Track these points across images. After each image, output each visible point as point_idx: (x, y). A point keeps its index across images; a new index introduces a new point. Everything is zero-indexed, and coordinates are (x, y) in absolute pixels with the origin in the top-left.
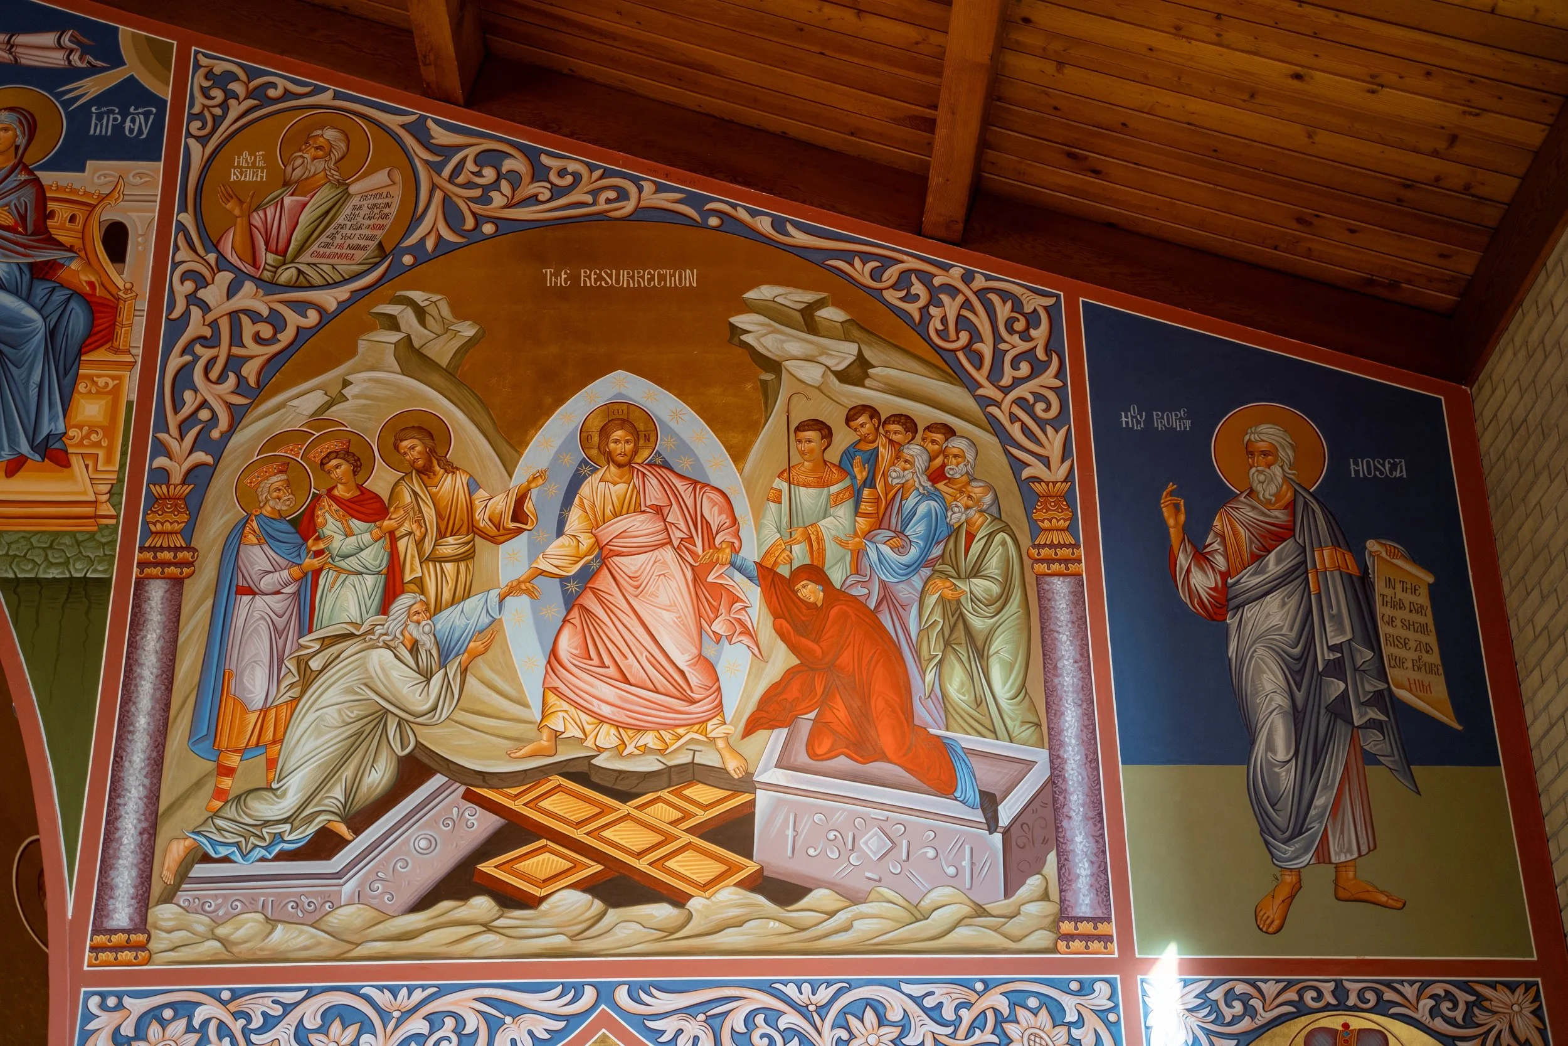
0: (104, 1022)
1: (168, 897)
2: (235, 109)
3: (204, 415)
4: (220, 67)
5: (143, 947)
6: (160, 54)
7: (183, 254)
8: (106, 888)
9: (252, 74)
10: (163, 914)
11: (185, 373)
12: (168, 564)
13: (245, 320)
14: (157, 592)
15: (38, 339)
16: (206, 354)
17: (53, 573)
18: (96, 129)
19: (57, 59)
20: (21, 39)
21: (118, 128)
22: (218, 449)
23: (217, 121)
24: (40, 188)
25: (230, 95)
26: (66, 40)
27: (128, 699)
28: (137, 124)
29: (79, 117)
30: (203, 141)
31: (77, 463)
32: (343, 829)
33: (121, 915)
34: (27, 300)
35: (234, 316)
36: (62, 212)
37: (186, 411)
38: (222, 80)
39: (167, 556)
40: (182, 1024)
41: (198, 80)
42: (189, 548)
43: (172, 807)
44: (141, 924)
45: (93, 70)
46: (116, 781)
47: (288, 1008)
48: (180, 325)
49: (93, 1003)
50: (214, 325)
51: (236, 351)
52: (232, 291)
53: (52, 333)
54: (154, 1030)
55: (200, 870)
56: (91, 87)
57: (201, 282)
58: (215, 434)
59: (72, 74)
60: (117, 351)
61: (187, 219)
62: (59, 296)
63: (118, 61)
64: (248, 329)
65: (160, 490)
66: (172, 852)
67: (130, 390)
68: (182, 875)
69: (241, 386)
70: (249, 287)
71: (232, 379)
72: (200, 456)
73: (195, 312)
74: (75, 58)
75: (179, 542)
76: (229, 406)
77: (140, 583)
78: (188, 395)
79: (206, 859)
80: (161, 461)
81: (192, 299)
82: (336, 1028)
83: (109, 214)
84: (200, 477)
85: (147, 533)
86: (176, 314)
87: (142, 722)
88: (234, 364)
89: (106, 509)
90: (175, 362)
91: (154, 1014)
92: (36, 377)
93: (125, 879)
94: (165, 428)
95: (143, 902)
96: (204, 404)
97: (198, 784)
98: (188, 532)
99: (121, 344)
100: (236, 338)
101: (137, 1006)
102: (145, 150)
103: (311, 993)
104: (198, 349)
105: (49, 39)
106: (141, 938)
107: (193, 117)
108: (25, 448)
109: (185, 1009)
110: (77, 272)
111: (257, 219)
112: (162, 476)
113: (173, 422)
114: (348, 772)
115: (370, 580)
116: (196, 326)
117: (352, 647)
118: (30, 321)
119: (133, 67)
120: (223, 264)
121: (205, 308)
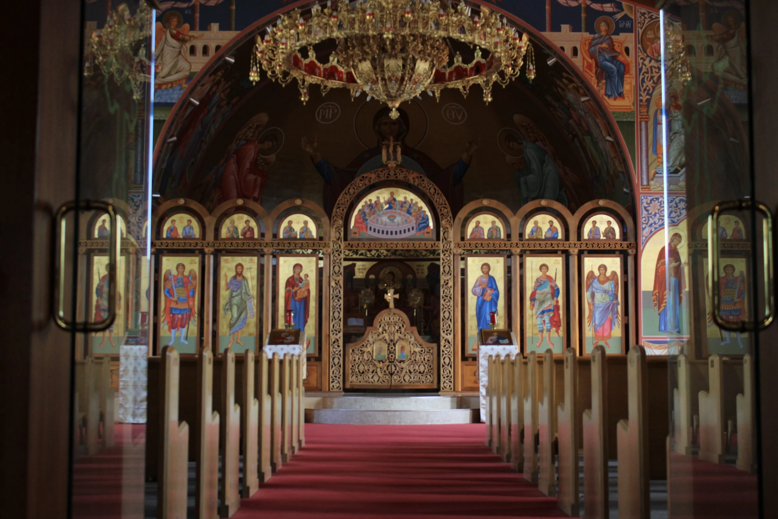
0: (644, 200)
1: (652, 180)
2: (647, 21)
3: (648, 88)
4: (643, 11)
5: (649, 188)
6: (631, 8)
7: (640, 54)
8: (642, 179)
9: (649, 13)
10: (652, 183)
11: (643, 79)
12: (644, 118)
13: (653, 68)
14: (643, 124)
15: (616, 72)
16: (646, 75)
17: (625, 120)
18: (621, 26)
19: (611, 10)
20: (604, 5)
21: (625, 26)
22: (651, 95)
23: (644, 24)
24: (612, 40)
25: (645, 18)
26: (612, 5)
27: (641, 144)
28: (628, 25)
29: (617, 23)
30: (641, 28)
31: (626, 98)
32: (679, 169)
33: (645, 183)
34: (613, 63)
35: (651, 67)
36: (616, 45)
37: (644, 87)
38: (643, 14)
39: (644, 117)
40: (657, 202)
41: (639, 15)
42: (648, 115)
43: (651, 164)
44: (648, 185)
45: (618, 12)
46: (641, 159)
47: (674, 199)
48: (641, 69)
49: (643, 197)
50: (647, 69)
51: (652, 75)
52: (650, 61)
53: (618, 71)
54: (653, 202)
55: (657, 175)
56: (619, 16)
57: (644, 60)
58: (650, 92)
59: (614, 13)
60: (630, 75)
61: (640, 46)
62: (618, 63)
63: (622, 10)
64: (654, 70)
65: (641, 103)
66: (652, 172)
67: (634, 83)
68: (654, 176)
69: (654, 83)
70: (653, 61)
71: (652, 81)
72: (648, 97)
73: (644, 67)
74: (615, 9)
75: (646, 114)
76: (652, 86)
77: (640, 122)
78: (644, 84)
79: (657, 173)
80: (641, 98)
81: (643, 64)
82: (681, 202)
83: (625, 45)
84: (648, 101)
85: (640, 112)
86: (640, 66)
87: (644, 148)
88: (652, 77)
89: (632, 107)
90: (641, 77)
91: (652, 200)
92: (616, 80)
93: (645, 176)
94: (640, 90)
95: (648, 181)
96: (647, 86)
97: (655, 160)
98: (648, 112)
99: (631, 73)
100: (652, 73)
101: (650, 198)
102: (630, 30)
103: (677, 197)
104: (645, 74)
105: (609, 5)
106: (648, 187)
107: (639, 23)
108: (616, 95)
109: (657, 199)
110: (621, 58)
111: (653, 46)
112: (641, 101)
113: (642, 89)
114: (679, 158)
115: (680, 122)
116: (644, 70)
117: (678, 135)
118: (613, 68)
119: (626, 12)
120: (648, 56)
121: (646, 66)
